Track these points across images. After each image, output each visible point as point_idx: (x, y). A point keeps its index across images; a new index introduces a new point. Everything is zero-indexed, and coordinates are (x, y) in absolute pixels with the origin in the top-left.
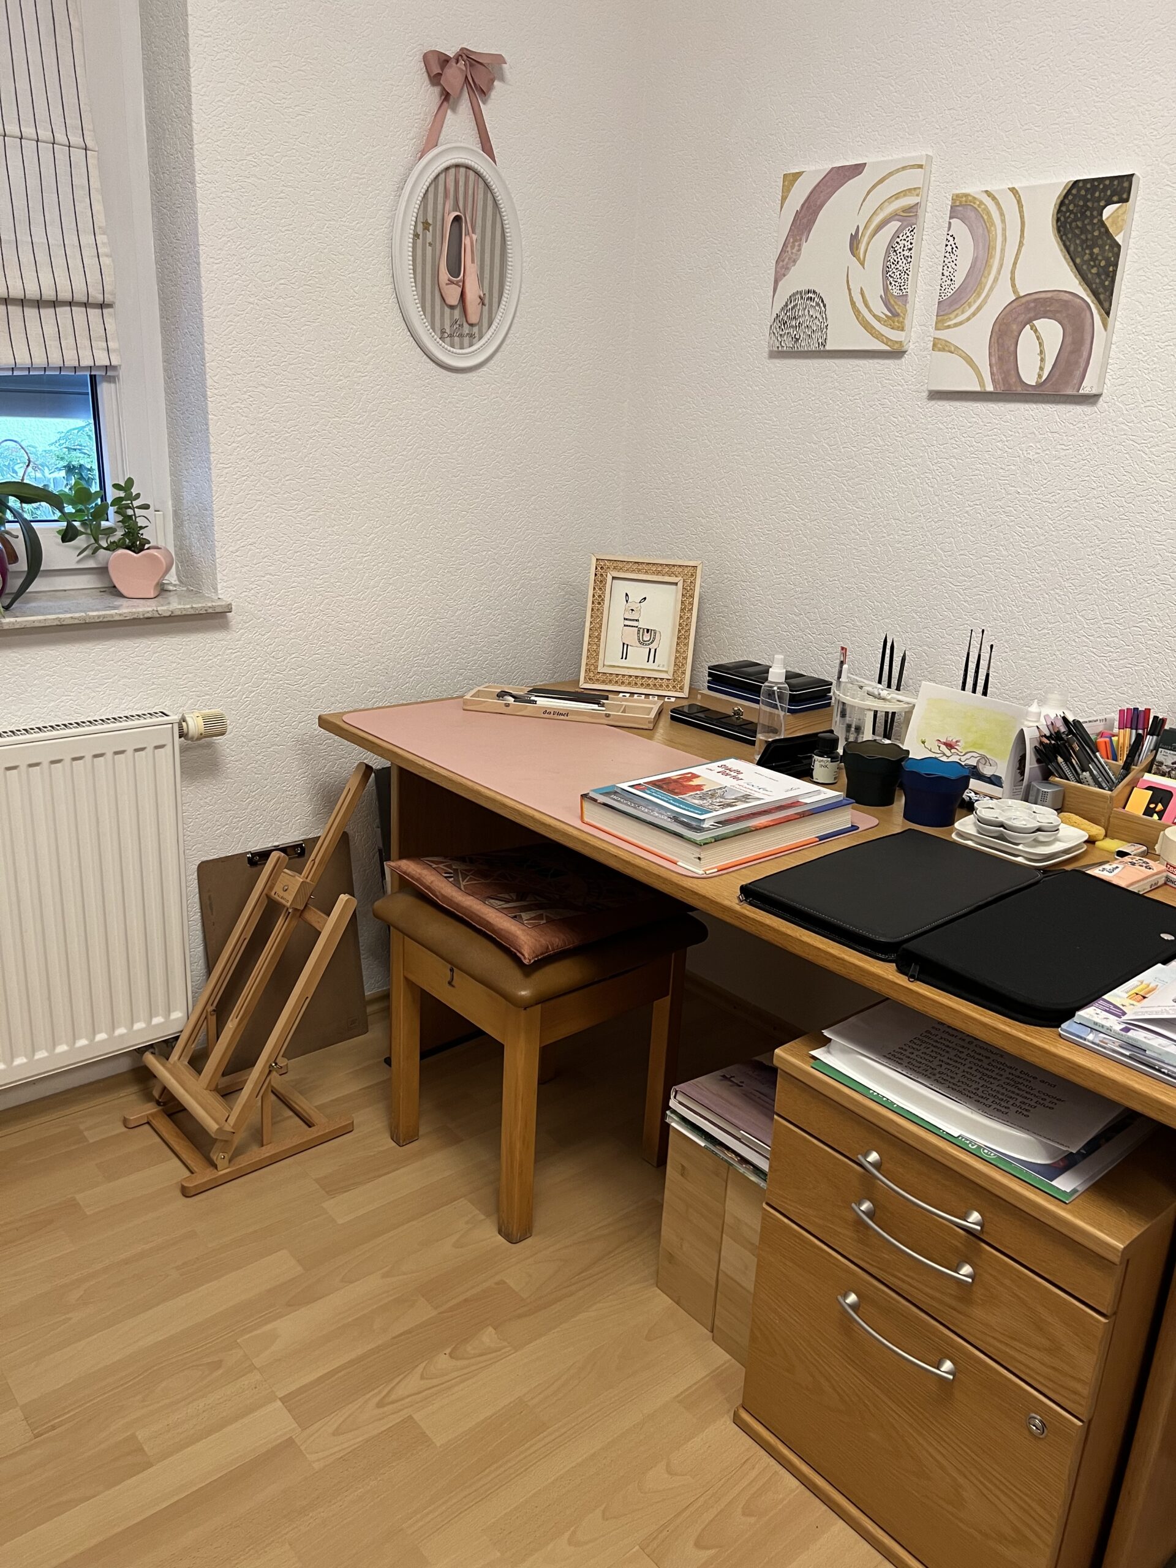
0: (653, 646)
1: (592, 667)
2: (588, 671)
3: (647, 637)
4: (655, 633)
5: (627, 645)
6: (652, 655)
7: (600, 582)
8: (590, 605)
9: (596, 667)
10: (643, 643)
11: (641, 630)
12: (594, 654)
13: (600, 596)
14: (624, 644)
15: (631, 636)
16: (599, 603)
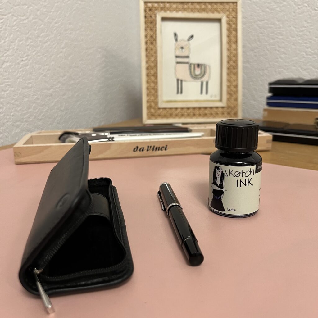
0: (205, 79)
1: (153, 104)
2: (149, 108)
3: (198, 71)
4: (205, 67)
5: (182, 81)
6: (204, 88)
7: (150, 24)
8: (143, 46)
9: (156, 103)
10: (195, 77)
11: (192, 66)
12: (153, 91)
13: (152, 37)
14: (178, 80)
15: (183, 72)
16: (152, 43)
